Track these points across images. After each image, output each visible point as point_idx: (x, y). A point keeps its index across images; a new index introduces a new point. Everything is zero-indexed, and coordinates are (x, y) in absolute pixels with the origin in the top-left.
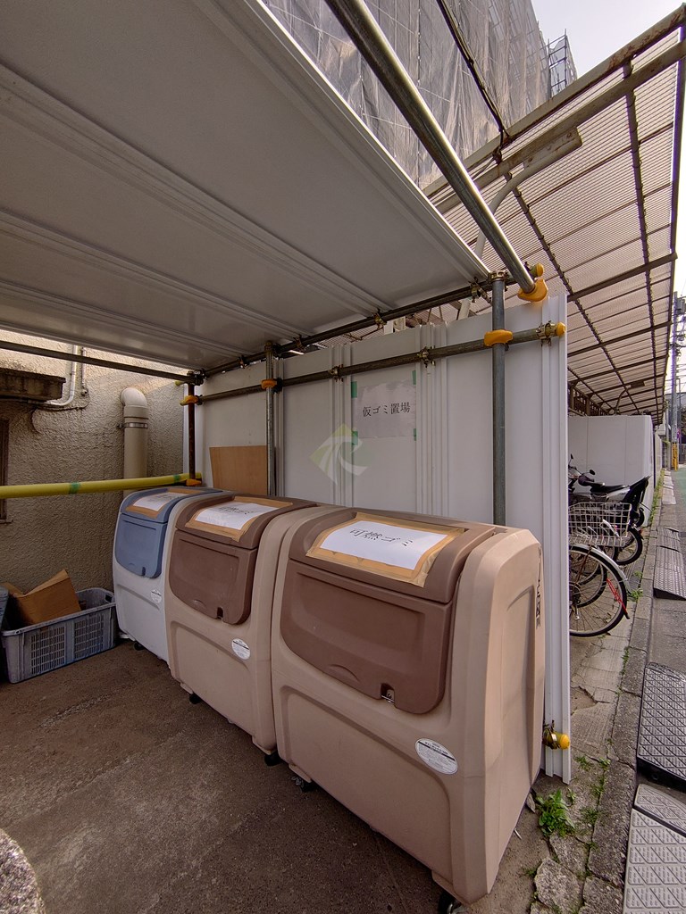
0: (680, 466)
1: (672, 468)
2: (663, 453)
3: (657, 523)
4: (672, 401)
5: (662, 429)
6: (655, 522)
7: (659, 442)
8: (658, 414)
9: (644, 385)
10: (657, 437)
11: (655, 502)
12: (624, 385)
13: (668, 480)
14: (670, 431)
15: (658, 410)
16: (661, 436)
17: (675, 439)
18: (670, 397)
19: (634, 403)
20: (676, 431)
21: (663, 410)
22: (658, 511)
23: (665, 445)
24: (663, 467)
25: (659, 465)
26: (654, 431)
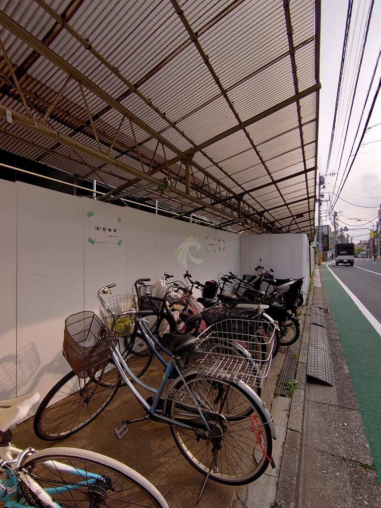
0: (323, 263)
1: (319, 264)
2: (315, 256)
3: (311, 302)
4: (318, 230)
5: (314, 244)
6: (310, 302)
7: (312, 250)
8: (312, 235)
9: (303, 216)
10: (311, 248)
11: (310, 286)
12: (292, 216)
13: (317, 271)
14: (318, 245)
15: (312, 233)
16: (313, 248)
17: (320, 249)
18: (318, 228)
19: (299, 228)
20: (320, 245)
21: (315, 234)
22: (312, 293)
23: (315, 252)
24: (315, 264)
25: (313, 263)
26: (310, 244)
